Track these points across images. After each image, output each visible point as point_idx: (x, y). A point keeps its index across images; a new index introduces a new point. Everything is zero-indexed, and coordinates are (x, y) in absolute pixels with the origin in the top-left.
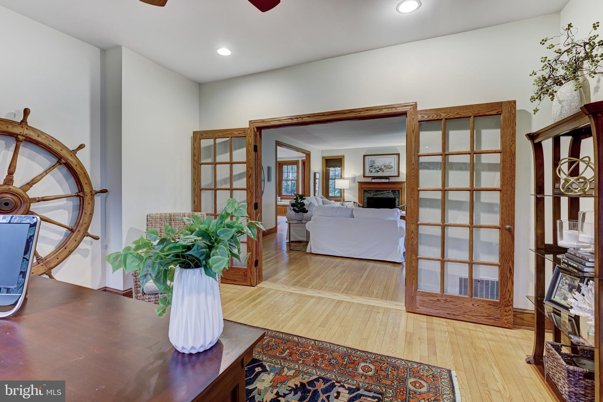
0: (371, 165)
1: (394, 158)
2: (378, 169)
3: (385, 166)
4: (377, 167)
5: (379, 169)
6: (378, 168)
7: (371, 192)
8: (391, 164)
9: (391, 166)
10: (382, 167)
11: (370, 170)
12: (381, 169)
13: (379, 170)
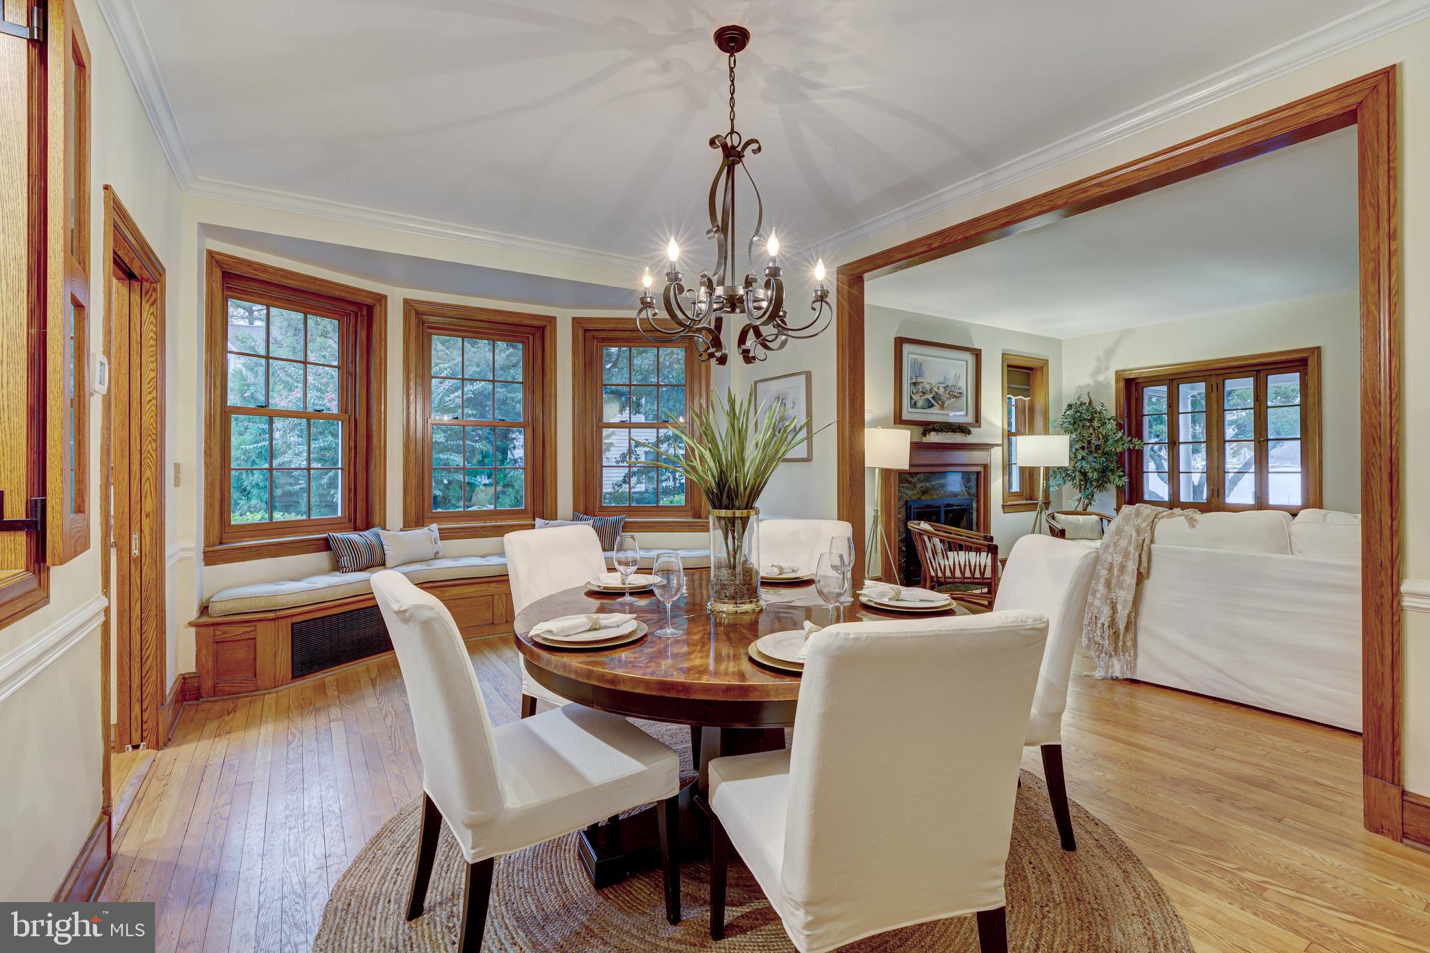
0: (914, 380)
1: (965, 363)
2: (929, 397)
3: (945, 388)
4: (928, 387)
5: (933, 398)
6: (931, 391)
7: (915, 480)
8: (960, 385)
9: (959, 389)
10: (938, 389)
11: (911, 398)
12: (936, 397)
13: (933, 402)
